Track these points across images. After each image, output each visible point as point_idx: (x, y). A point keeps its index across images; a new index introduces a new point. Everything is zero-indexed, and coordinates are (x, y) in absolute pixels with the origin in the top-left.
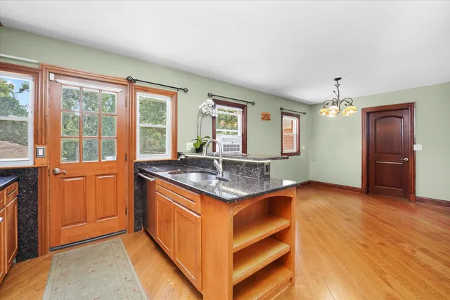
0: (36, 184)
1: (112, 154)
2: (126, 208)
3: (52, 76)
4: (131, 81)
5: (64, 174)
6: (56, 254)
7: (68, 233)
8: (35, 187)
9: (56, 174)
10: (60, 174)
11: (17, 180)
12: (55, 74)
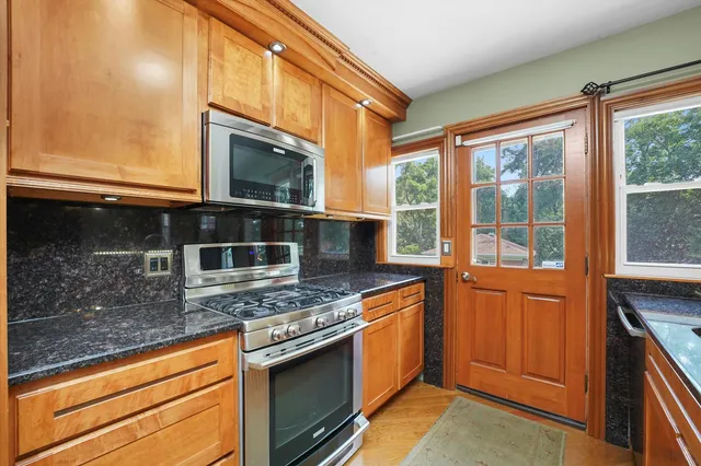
0: (442, 290)
1: (557, 256)
2: (586, 376)
3: (458, 140)
4: (593, 93)
5: (475, 283)
6: (460, 397)
7: (479, 375)
8: (441, 294)
9: (464, 281)
10: (469, 281)
11: (425, 281)
12: (462, 135)
